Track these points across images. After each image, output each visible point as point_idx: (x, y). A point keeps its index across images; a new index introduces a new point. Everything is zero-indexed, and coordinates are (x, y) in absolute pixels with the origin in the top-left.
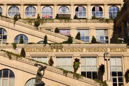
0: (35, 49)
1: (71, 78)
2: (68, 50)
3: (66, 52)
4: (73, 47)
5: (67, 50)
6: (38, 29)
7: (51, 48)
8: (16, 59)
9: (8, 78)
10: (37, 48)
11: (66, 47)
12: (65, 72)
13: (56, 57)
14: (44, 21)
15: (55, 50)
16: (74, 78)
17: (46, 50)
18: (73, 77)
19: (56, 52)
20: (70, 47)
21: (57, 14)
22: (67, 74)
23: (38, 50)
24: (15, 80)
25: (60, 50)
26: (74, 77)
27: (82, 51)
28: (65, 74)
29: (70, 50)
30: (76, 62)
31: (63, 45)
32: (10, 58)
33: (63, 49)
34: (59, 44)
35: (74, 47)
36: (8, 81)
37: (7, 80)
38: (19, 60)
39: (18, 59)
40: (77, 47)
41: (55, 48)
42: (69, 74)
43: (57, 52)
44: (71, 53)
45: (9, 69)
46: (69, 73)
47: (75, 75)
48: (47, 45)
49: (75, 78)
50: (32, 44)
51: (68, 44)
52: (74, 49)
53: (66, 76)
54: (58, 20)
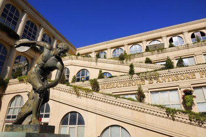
0: (118, 83)
1: (185, 122)
2: (169, 79)
3: (166, 83)
4: (176, 73)
5: (167, 80)
6: (123, 63)
7: (141, 79)
8: (85, 95)
9: (76, 126)
10: (121, 82)
11: (164, 75)
12: (171, 113)
13: (151, 92)
14: (132, 56)
15: (147, 82)
16: (191, 124)
17: (134, 84)
18: (189, 121)
19: (149, 85)
20: (171, 74)
21: (147, 47)
22: (175, 115)
23: (122, 85)
24: (85, 128)
25: (155, 81)
26: (191, 120)
27: (194, 77)
28: (170, 116)
29: (172, 79)
30: (187, 96)
31: (158, 72)
32: (78, 95)
33: (160, 78)
34: (152, 73)
35: (178, 73)
36: (76, 129)
37: (74, 129)
38: (90, 96)
39: (88, 96)
40: (183, 72)
41: (146, 79)
42: (178, 116)
43: (151, 85)
44: (175, 83)
45: (77, 112)
46: (178, 113)
47: (192, 116)
48: (135, 76)
49: (193, 122)
50: (113, 78)
51: (167, 70)
52: (179, 76)
53: (174, 120)
54: (149, 53)
